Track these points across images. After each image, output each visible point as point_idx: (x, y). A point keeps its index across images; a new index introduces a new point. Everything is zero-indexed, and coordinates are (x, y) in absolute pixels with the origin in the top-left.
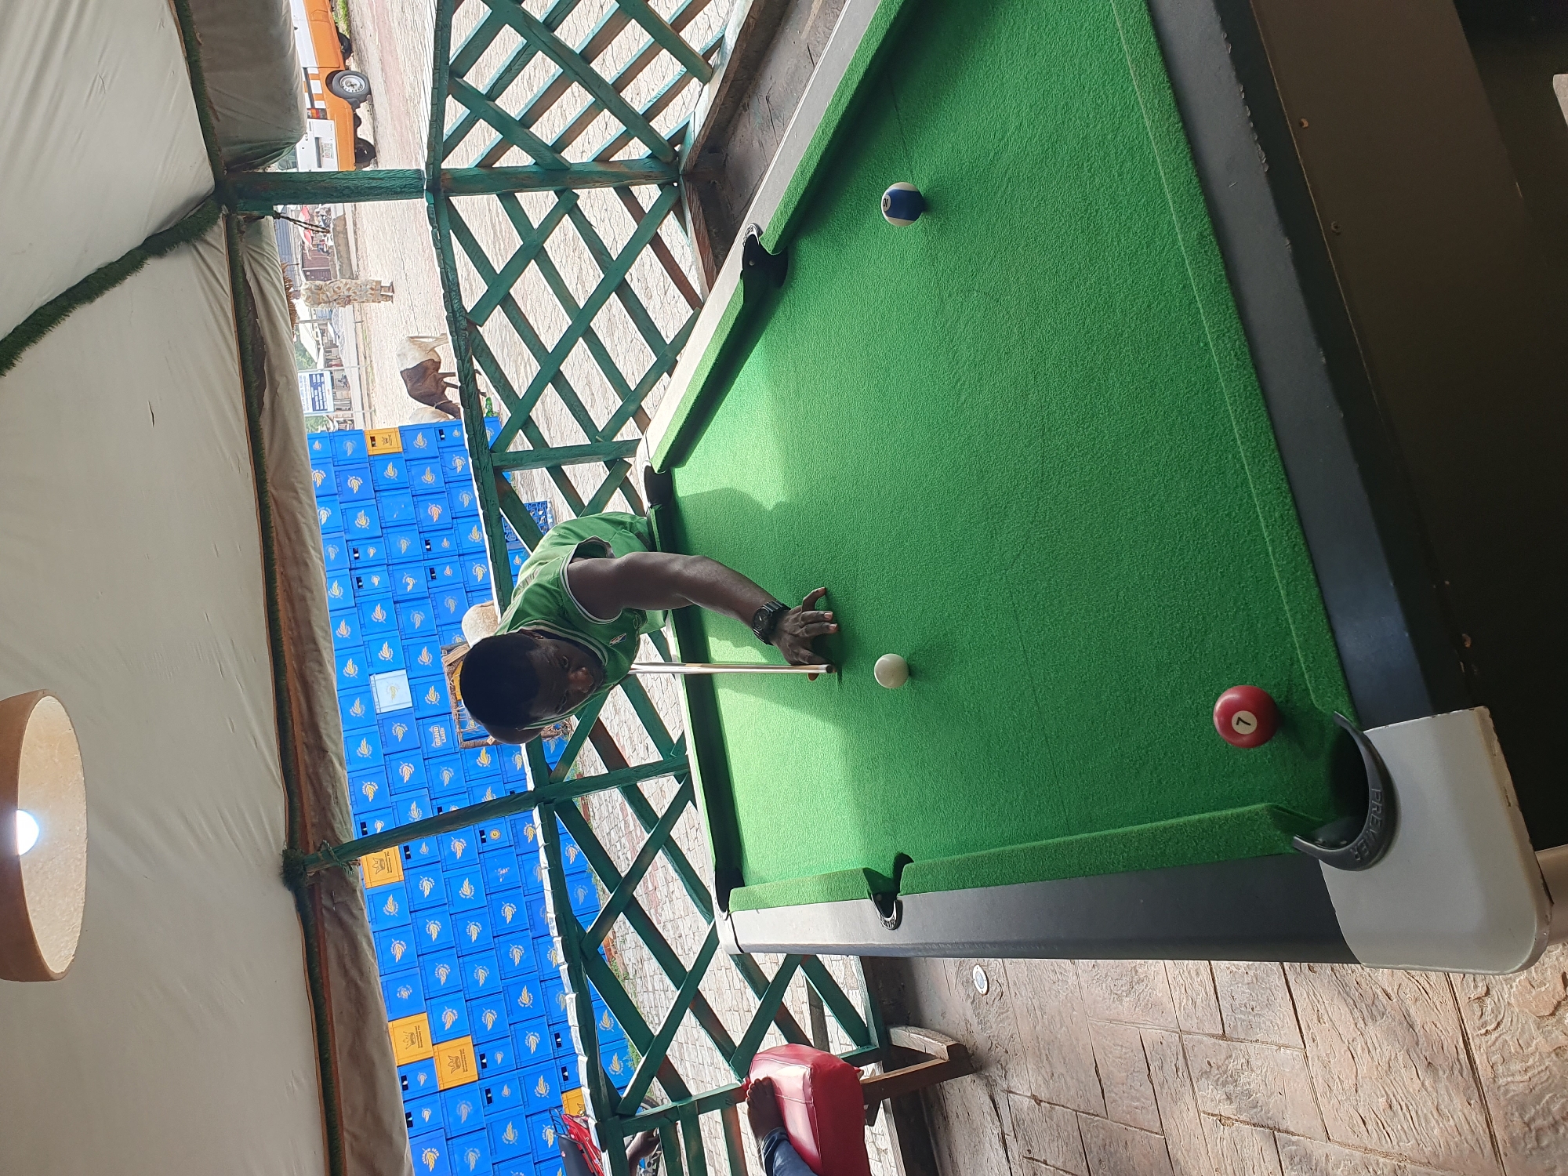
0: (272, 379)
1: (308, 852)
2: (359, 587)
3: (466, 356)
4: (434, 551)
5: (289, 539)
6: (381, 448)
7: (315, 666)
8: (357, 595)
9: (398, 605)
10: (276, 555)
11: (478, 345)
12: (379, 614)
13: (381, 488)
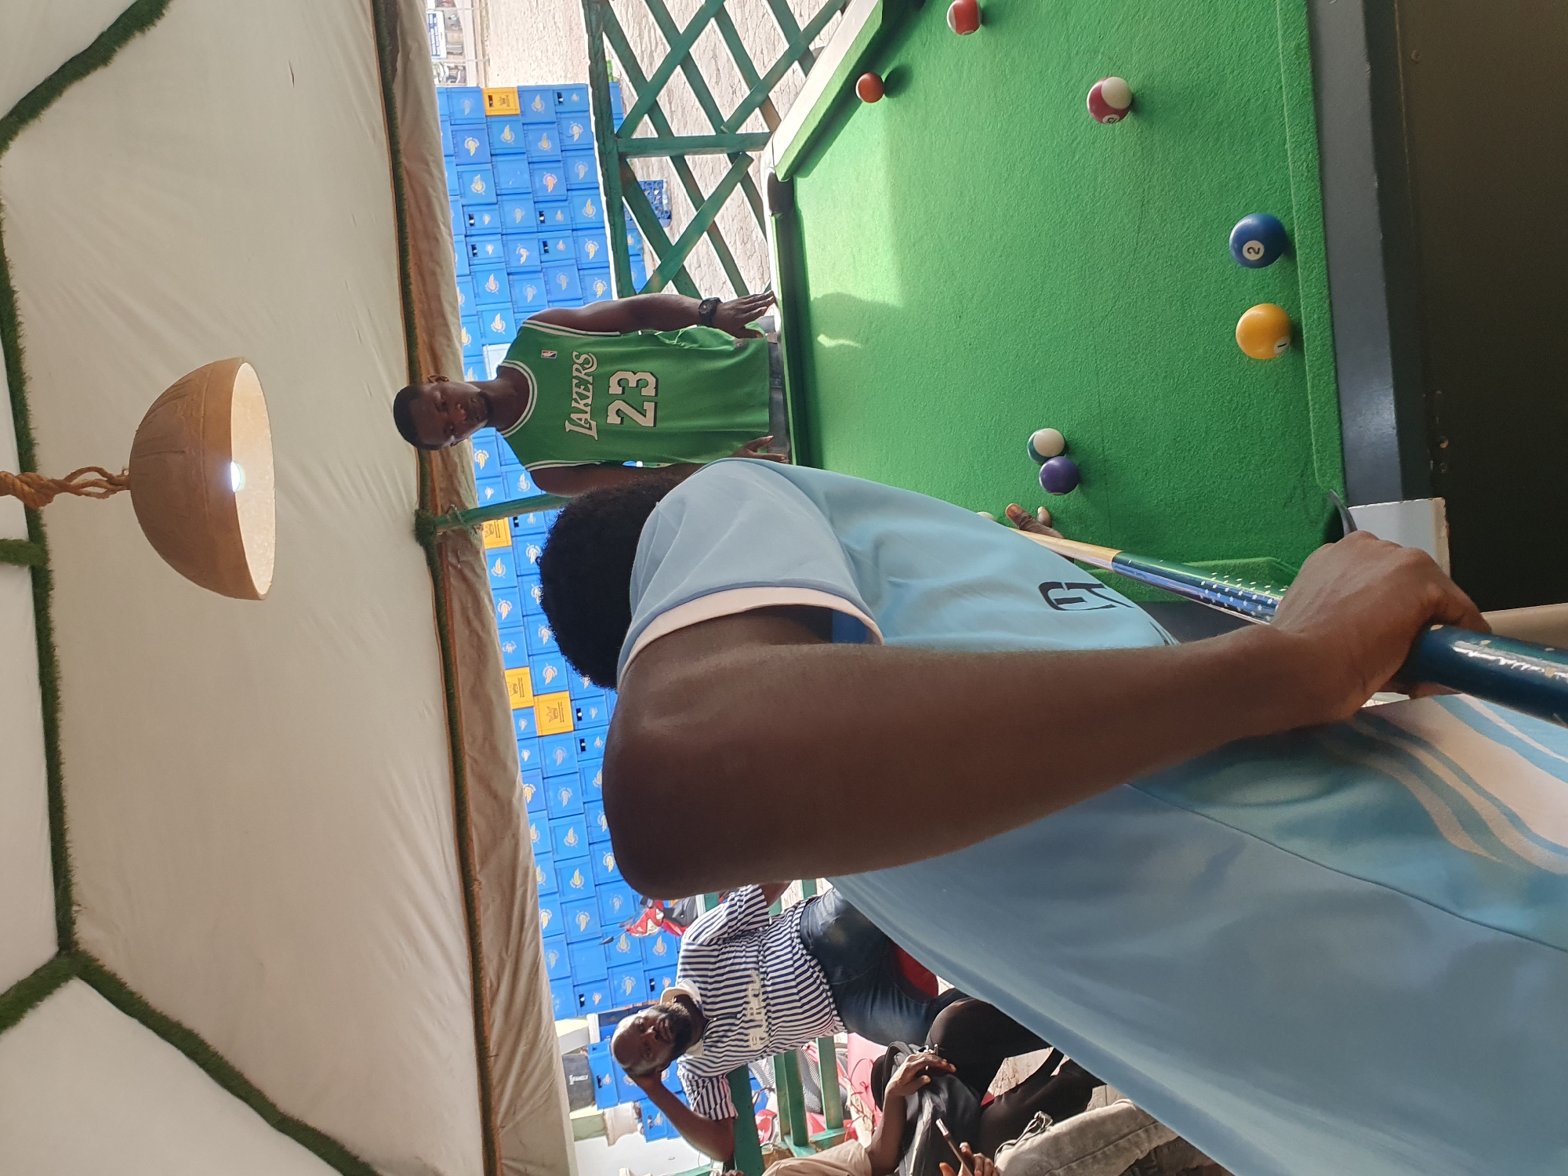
0: (404, 42)
1: (436, 514)
2: (474, 254)
3: (597, 32)
4: (548, 223)
5: (421, 212)
6: (498, 109)
7: (444, 341)
8: (471, 263)
9: (511, 277)
10: (408, 229)
11: (609, 21)
12: (492, 285)
13: (498, 152)
